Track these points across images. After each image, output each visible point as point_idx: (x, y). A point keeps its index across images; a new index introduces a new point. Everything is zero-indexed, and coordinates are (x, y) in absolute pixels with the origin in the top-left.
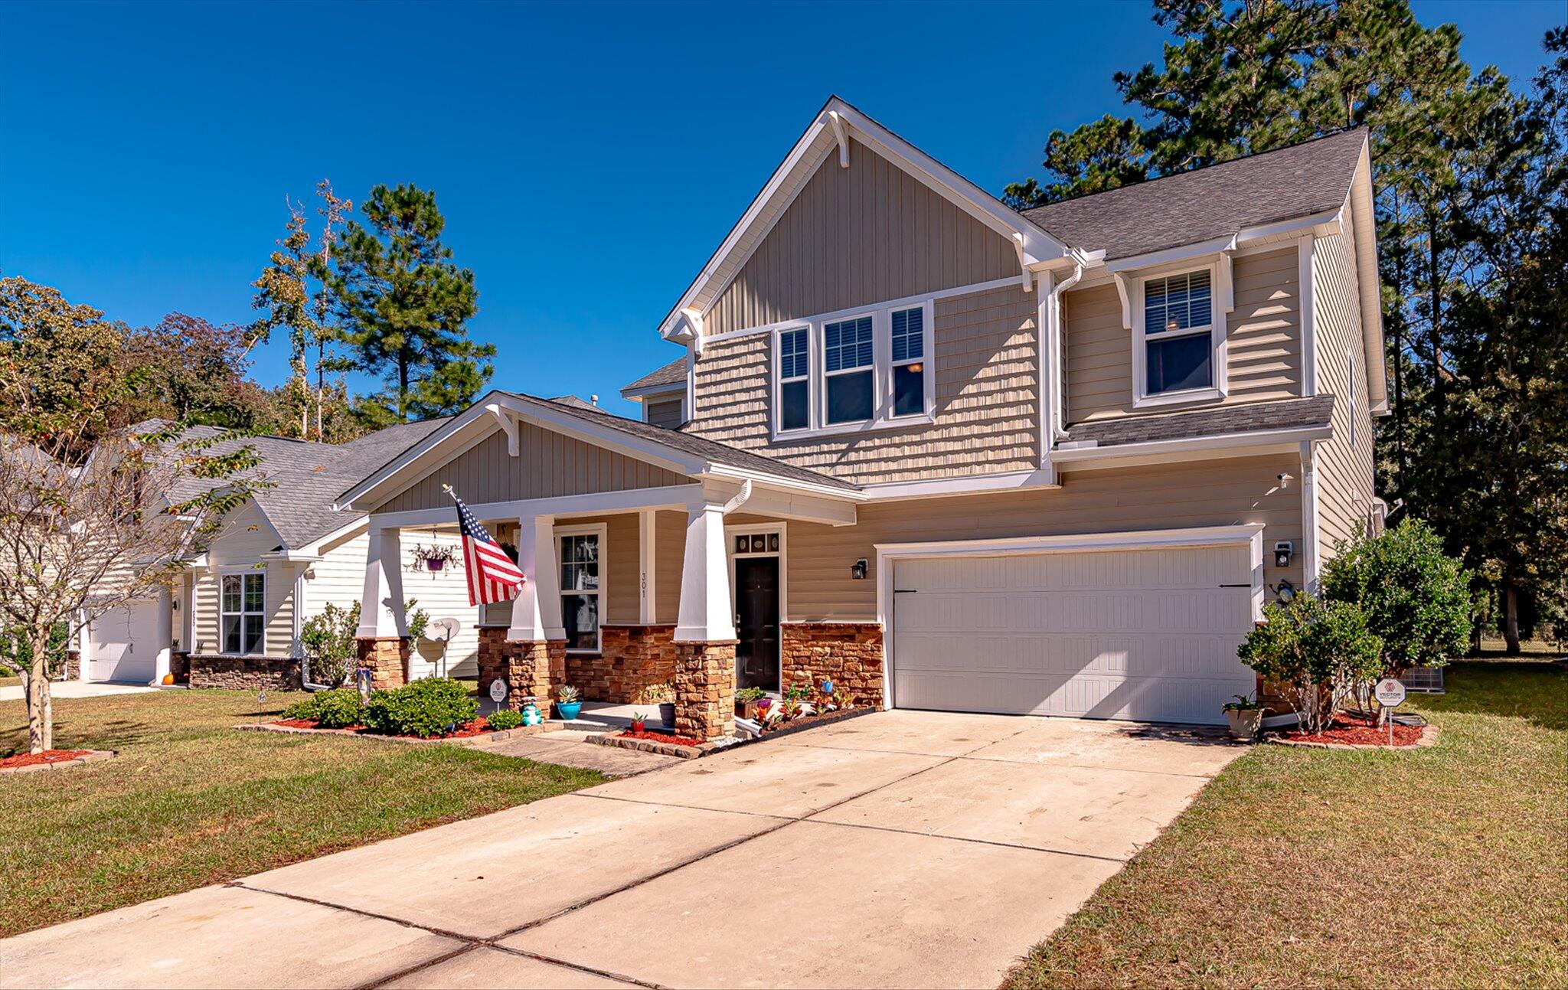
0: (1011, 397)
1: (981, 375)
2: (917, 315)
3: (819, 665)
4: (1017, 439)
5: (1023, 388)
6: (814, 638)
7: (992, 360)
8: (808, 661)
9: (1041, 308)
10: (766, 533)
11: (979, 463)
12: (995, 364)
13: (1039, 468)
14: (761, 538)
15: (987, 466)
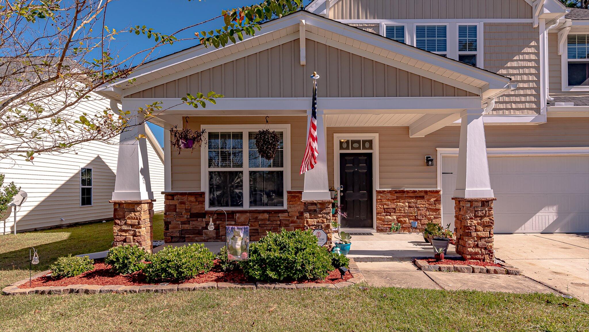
0: (525, 78)
1: (509, 64)
2: (474, 29)
3: (402, 212)
4: (528, 99)
5: (531, 74)
6: (398, 198)
7: (515, 58)
8: (394, 210)
9: (541, 36)
10: (361, 139)
11: (507, 109)
12: (516, 60)
13: (540, 114)
14: (358, 142)
15: (512, 111)
